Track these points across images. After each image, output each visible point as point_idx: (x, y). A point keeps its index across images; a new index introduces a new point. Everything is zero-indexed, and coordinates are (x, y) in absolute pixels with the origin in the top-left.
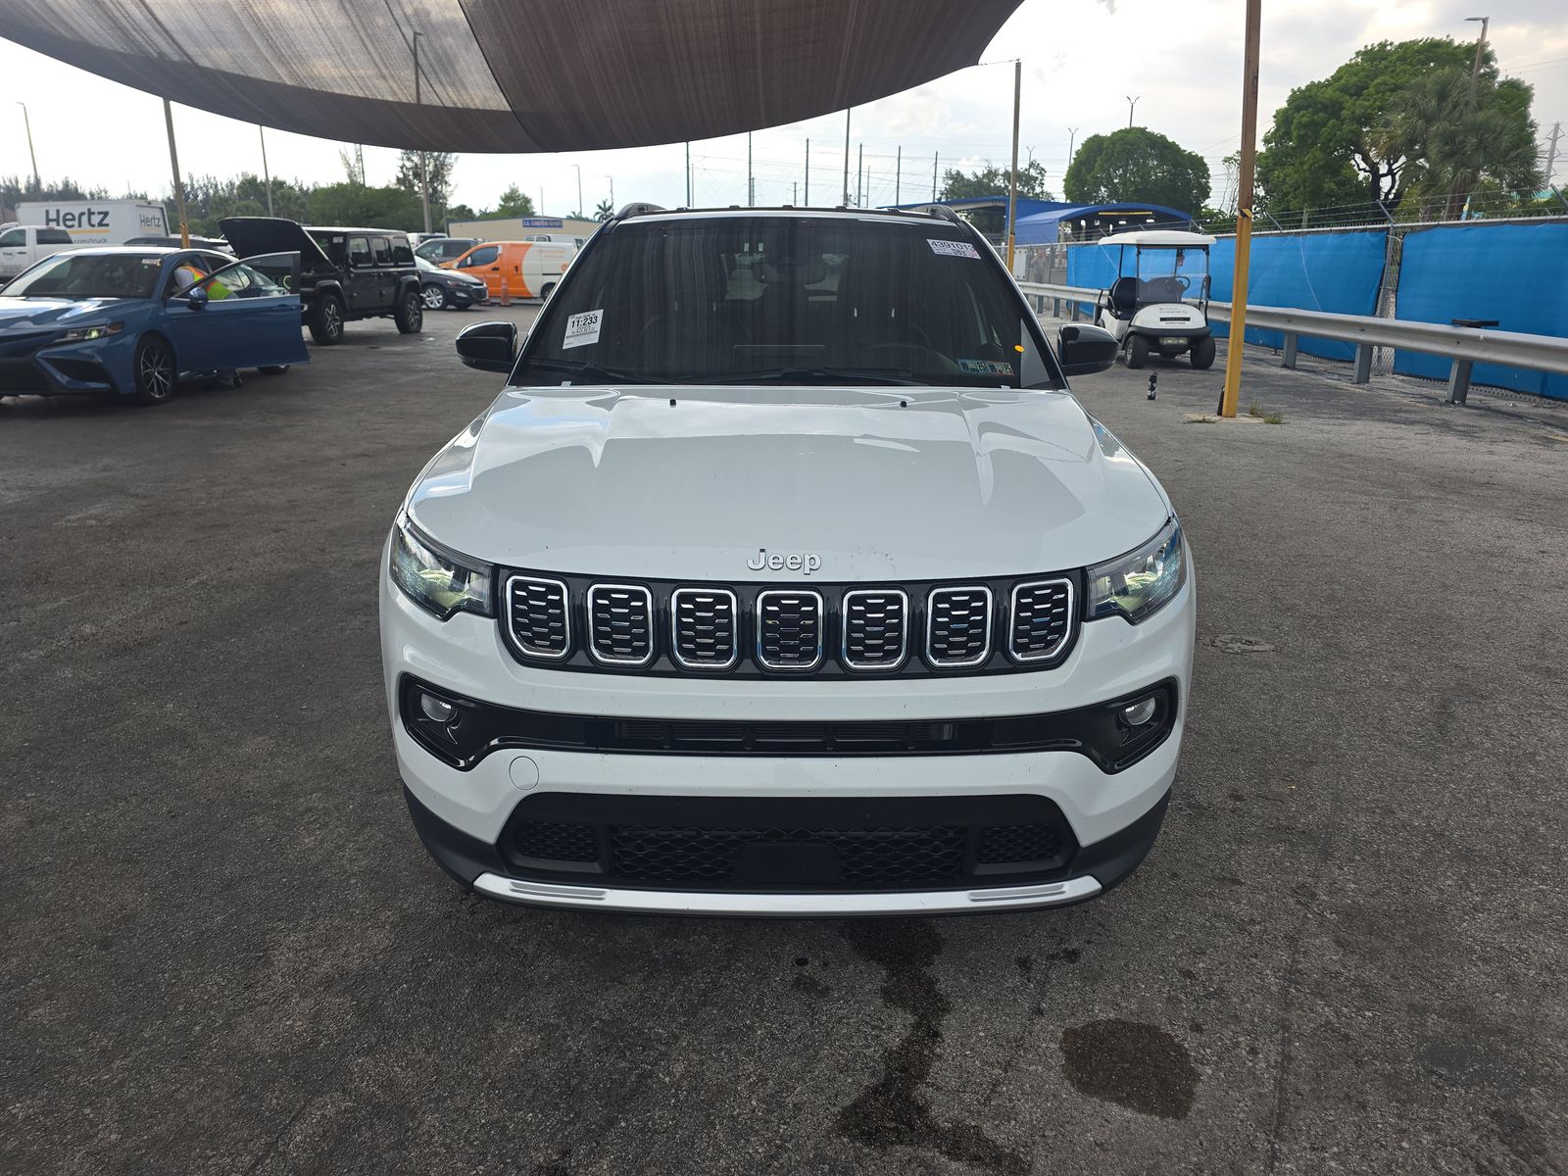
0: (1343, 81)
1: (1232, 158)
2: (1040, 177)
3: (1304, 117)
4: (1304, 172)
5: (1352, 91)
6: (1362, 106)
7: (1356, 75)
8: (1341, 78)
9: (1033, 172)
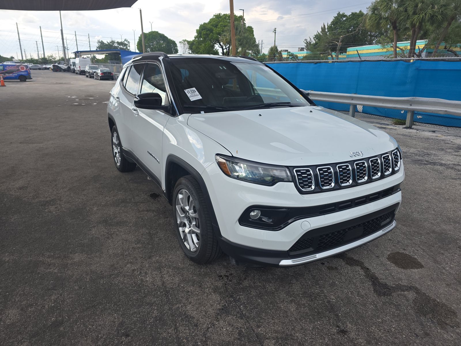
0: (212, 23)
1: (181, 42)
2: (128, 44)
3: (204, 32)
4: (206, 47)
5: (215, 26)
6: (218, 30)
7: (215, 21)
8: (211, 22)
9: (126, 42)
